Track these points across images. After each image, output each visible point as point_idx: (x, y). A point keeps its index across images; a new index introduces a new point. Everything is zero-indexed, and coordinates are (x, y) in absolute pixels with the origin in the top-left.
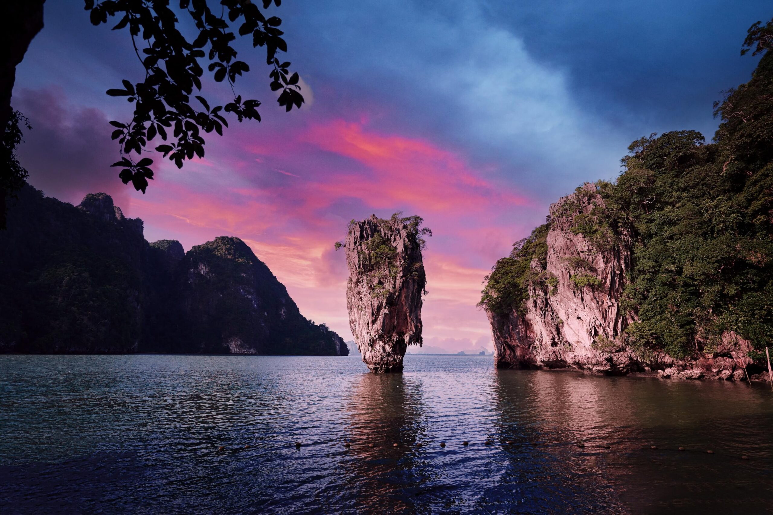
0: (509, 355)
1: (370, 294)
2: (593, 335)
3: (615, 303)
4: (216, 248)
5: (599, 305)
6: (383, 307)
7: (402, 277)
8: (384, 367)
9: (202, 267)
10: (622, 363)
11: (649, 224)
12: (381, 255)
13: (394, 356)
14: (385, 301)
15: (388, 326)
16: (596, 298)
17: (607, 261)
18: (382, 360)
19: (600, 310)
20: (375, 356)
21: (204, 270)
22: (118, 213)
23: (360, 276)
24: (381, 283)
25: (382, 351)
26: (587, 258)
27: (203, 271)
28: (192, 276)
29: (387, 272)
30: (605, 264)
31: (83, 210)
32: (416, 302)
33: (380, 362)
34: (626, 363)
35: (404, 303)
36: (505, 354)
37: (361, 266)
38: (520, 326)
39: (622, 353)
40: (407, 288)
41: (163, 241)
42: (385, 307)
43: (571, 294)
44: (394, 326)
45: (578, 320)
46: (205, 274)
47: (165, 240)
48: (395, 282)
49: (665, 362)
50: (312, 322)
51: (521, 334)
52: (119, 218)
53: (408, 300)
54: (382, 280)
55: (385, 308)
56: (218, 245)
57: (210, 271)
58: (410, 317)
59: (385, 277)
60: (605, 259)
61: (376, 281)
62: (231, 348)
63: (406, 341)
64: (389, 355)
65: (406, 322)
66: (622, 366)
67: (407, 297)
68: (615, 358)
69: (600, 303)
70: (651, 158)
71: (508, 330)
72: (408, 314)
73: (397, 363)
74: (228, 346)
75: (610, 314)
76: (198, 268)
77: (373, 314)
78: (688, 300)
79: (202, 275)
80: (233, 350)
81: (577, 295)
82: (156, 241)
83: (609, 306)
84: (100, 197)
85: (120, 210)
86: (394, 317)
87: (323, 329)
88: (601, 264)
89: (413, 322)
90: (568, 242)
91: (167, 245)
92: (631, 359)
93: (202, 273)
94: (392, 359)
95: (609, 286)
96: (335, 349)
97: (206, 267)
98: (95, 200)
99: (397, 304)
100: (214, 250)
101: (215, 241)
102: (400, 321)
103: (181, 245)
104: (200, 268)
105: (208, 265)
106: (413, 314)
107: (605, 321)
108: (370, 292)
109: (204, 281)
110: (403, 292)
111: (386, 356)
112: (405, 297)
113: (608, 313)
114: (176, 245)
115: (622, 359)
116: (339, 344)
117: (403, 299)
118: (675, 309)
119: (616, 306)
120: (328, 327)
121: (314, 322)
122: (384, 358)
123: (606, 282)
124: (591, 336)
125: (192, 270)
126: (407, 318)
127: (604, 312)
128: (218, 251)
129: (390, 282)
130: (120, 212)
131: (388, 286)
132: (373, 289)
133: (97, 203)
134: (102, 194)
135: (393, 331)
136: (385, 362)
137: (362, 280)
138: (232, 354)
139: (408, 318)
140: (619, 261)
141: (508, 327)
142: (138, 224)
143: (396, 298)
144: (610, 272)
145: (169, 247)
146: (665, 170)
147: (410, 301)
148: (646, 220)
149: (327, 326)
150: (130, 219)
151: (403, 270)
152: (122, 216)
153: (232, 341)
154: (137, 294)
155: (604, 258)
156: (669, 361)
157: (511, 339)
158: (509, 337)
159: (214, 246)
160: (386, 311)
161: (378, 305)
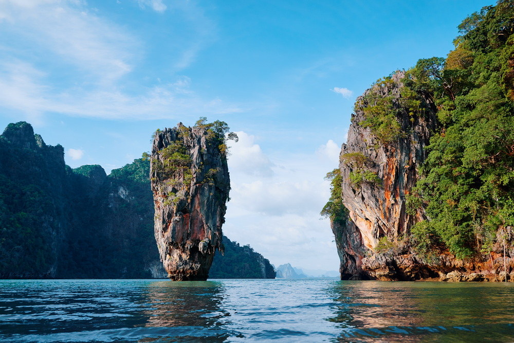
0: (351, 266)
1: (163, 202)
2: (378, 237)
3: (400, 200)
4: (135, 171)
5: (380, 203)
6: (175, 215)
7: (195, 184)
8: (181, 275)
9: (122, 190)
10: (407, 267)
11: (452, 111)
12: (177, 163)
13: (192, 265)
14: (175, 209)
15: (180, 233)
16: (375, 196)
17: (392, 155)
18: (177, 268)
19: (380, 209)
20: (171, 265)
21: (124, 193)
22: (39, 141)
23: (155, 184)
24: (175, 191)
25: (178, 259)
26: (369, 153)
27: (123, 195)
28: (113, 200)
29: (181, 179)
30: (388, 158)
31: (4, 140)
32: (213, 209)
33: (176, 271)
34: (410, 266)
35: (199, 210)
36: (347, 266)
37: (156, 175)
38: (354, 234)
39: (405, 255)
40: (201, 194)
41: (86, 166)
42: (176, 214)
43: (351, 193)
44: (188, 234)
45: (366, 221)
46: (125, 198)
47: (87, 165)
48: (189, 189)
49: (455, 265)
50: (237, 243)
51: (356, 242)
52: (40, 146)
53: (203, 207)
54: (176, 187)
55: (176, 216)
56: (137, 167)
57: (130, 195)
58: (206, 224)
59: (180, 184)
60: (388, 153)
61: (170, 189)
62: (153, 273)
63: (200, 248)
64: (186, 263)
65: (202, 229)
66: (407, 270)
67: (201, 204)
68: (398, 262)
69: (381, 201)
70: (473, 36)
71: (345, 238)
72: (204, 221)
73: (194, 272)
74: (150, 271)
75: (394, 214)
76: (118, 192)
77: (164, 222)
78: (466, 193)
79: (122, 199)
80: (155, 275)
81: (357, 193)
82: (79, 167)
83: (393, 204)
84: (21, 126)
85: (41, 138)
86: (187, 224)
87: (247, 251)
88: (383, 159)
89: (211, 229)
90: (359, 137)
91: (89, 170)
92: (415, 261)
93: (122, 197)
94: (189, 267)
95: (393, 183)
96: (260, 272)
97: (125, 191)
98: (16, 129)
99: (190, 212)
100: (133, 173)
101: (134, 163)
102: (196, 228)
103: (103, 169)
104: (120, 192)
105: (128, 189)
106: (210, 221)
107: (388, 221)
108: (163, 200)
109: (124, 205)
110: (196, 199)
111: (183, 264)
112: (199, 203)
113: (392, 212)
114: (98, 170)
115: (405, 262)
116: (264, 266)
117: (197, 206)
118: (453, 203)
119: (400, 203)
120: (252, 249)
121: (238, 244)
122: (180, 266)
123: (389, 178)
124: (377, 238)
125: (112, 194)
126: (203, 225)
127: (387, 211)
128: (137, 174)
129: (183, 189)
130: (41, 140)
131: (181, 194)
132: (167, 197)
133: (18, 132)
134: (23, 122)
135: (188, 239)
136: (181, 270)
137: (157, 189)
138: (154, 278)
139: (205, 225)
140: (408, 155)
141: (346, 235)
142: (59, 150)
143: (188, 205)
144: (395, 167)
145: (91, 172)
146: (490, 48)
147: (205, 208)
148: (449, 107)
149: (251, 247)
150: (51, 146)
151: (196, 177)
152: (43, 143)
153: (153, 265)
154: (52, 220)
155: (387, 151)
156: (459, 264)
157: (348, 249)
158: (346, 246)
159: (133, 169)
160: (177, 218)
161: (169, 212)
